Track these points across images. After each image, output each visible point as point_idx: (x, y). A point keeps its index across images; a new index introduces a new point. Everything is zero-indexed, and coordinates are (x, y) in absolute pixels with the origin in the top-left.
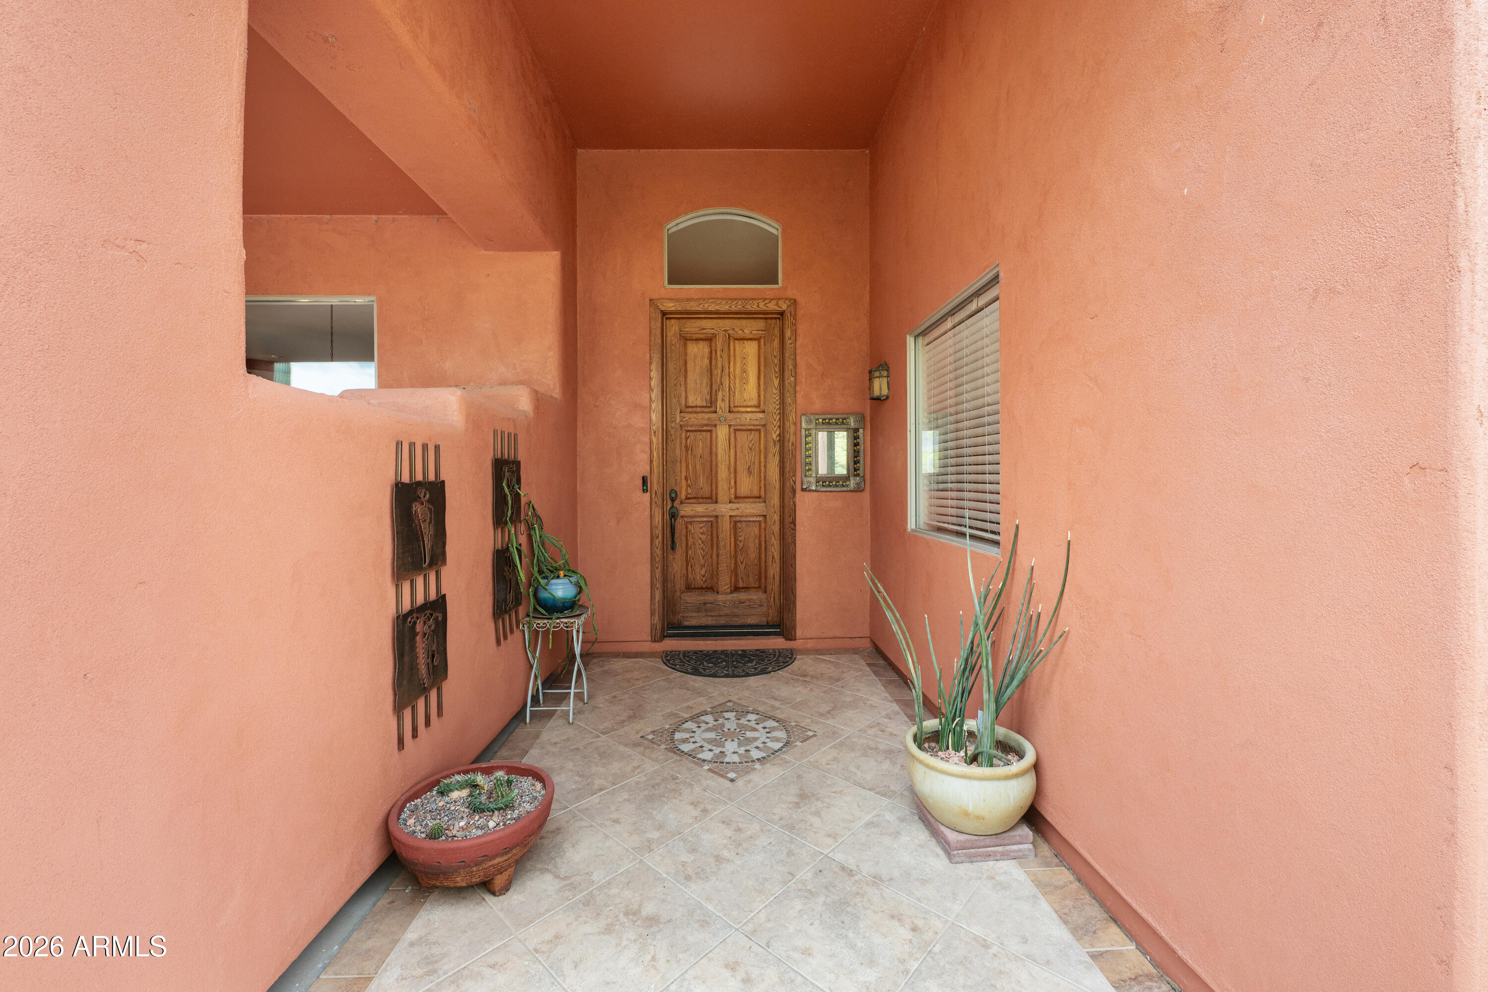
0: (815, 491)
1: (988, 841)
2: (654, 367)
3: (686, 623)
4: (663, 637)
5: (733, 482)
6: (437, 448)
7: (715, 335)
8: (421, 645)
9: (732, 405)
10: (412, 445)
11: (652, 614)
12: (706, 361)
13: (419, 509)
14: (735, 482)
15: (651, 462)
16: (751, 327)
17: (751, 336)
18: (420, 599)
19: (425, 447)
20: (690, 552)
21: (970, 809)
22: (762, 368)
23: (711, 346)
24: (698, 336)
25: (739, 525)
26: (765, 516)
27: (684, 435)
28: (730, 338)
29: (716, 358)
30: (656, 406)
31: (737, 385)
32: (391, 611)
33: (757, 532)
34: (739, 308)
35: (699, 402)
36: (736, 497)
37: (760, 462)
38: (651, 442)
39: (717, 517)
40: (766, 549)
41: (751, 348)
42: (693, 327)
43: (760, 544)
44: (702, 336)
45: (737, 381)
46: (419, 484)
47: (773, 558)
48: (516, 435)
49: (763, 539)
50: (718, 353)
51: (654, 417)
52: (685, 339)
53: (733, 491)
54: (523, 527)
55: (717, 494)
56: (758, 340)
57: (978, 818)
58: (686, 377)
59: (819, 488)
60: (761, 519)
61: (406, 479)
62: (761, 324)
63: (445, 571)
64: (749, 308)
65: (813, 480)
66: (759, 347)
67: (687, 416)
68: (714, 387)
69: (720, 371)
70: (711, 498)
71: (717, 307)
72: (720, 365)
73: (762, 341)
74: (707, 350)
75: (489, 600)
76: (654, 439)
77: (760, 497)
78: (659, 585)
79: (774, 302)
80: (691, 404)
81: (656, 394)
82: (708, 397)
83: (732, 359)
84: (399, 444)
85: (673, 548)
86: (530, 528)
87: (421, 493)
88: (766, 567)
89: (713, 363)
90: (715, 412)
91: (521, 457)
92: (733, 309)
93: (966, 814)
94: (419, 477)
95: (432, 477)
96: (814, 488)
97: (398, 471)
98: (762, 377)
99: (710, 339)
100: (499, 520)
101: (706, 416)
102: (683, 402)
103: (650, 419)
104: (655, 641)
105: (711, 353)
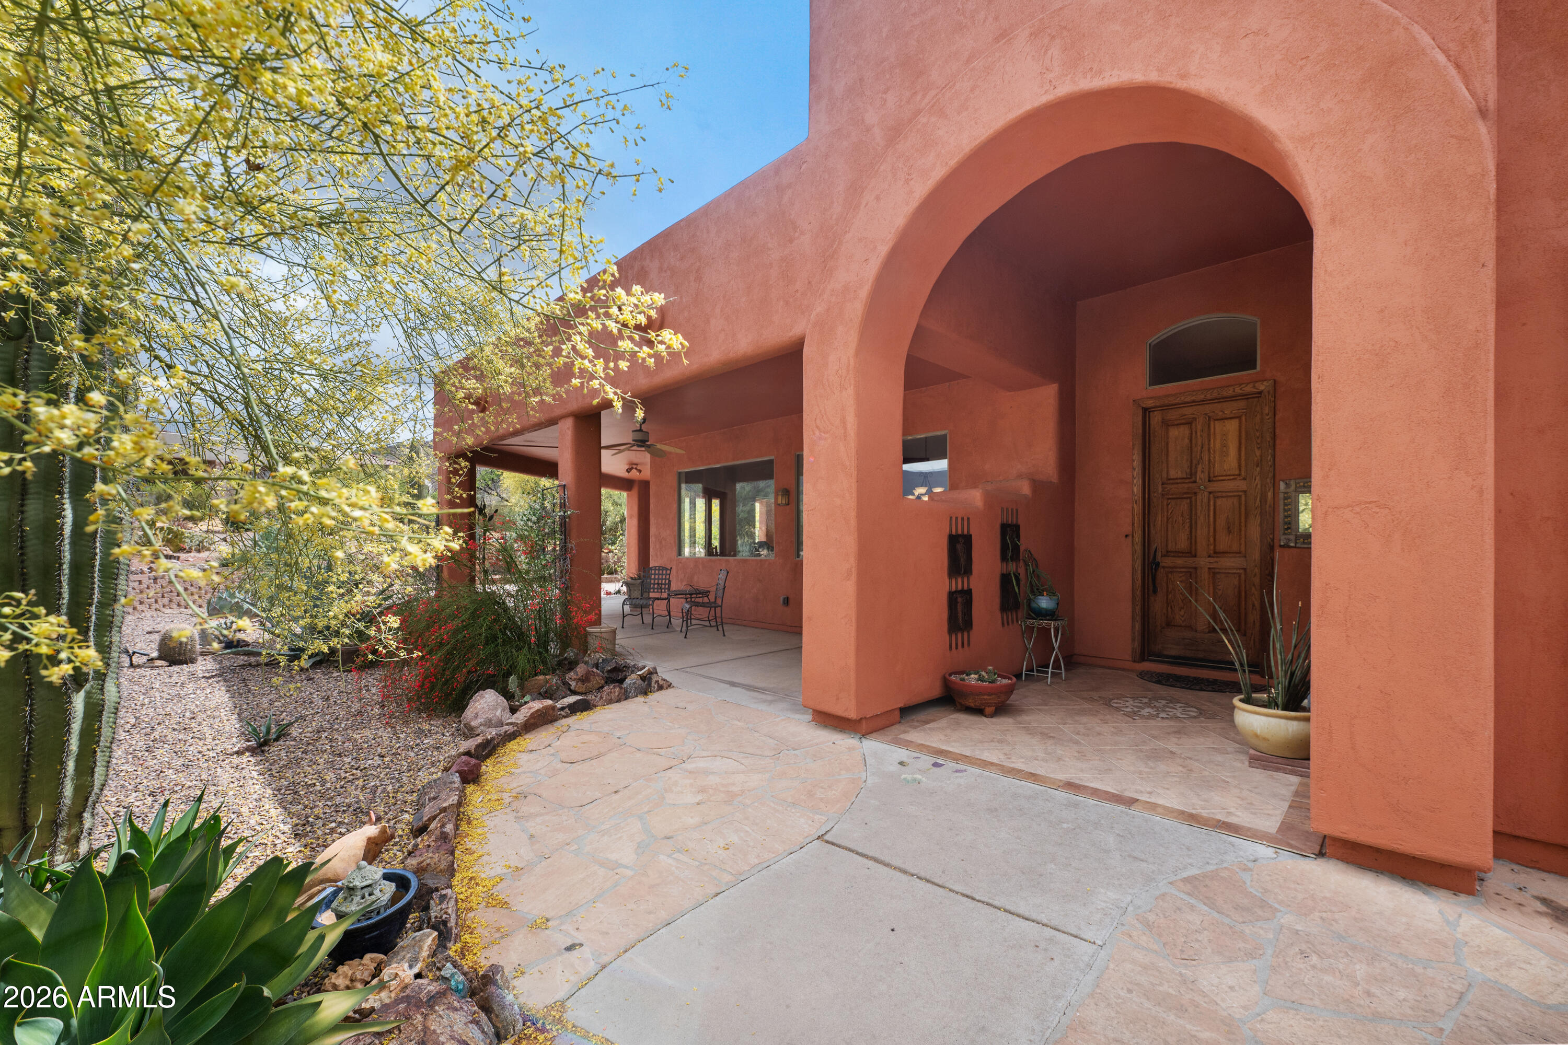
0: (1295, 547)
1: (1280, 760)
2: (1135, 451)
3: (1166, 653)
4: (1142, 659)
5: (1212, 540)
6: (968, 519)
7: (1195, 419)
8: (959, 608)
9: (1212, 475)
10: (957, 518)
11: (1133, 640)
12: (1187, 441)
13: (959, 547)
14: (1215, 540)
15: (1133, 524)
16: (1229, 408)
17: (1232, 415)
18: (960, 588)
19: (962, 519)
20: (1170, 596)
21: (1259, 732)
22: (1243, 441)
23: (1191, 428)
24: (1179, 422)
25: (1218, 576)
26: (1245, 569)
27: (1165, 503)
28: (1210, 419)
29: (1196, 437)
30: (1138, 481)
31: (1217, 458)
32: (947, 589)
33: (1236, 583)
34: (1215, 395)
35: (1180, 475)
36: (1215, 552)
37: (1240, 523)
38: (1133, 508)
39: (1196, 568)
40: (1246, 597)
41: (1232, 427)
42: (1173, 415)
43: (1240, 592)
44: (1183, 421)
45: (1217, 455)
46: (959, 535)
47: (1254, 605)
48: (1017, 510)
49: (1243, 589)
50: (1199, 434)
51: (1135, 490)
52: (1167, 424)
53: (1212, 547)
54: (1021, 563)
55: (1196, 550)
56: (1239, 417)
57: (1265, 739)
58: (1167, 455)
59: (1298, 545)
60: (1242, 571)
61: (954, 533)
62: (1242, 404)
63: (972, 578)
64: (1225, 394)
65: (1292, 537)
66: (1240, 423)
67: (1169, 487)
68: (1194, 462)
69: (1199, 448)
70: (1190, 552)
71: (1193, 398)
72: (1199, 443)
73: (1243, 418)
74: (1187, 432)
75: (997, 601)
76: (1136, 507)
77: (1240, 553)
78: (1138, 618)
79: (1251, 385)
80: (1172, 477)
81: (1138, 472)
82: (1188, 471)
83: (1212, 437)
84: (951, 518)
85: (1155, 591)
86: (1026, 565)
87: (960, 539)
88: (1246, 614)
89: (1194, 442)
90: (1195, 482)
91: (1020, 522)
92: (1209, 397)
93: (1256, 736)
94: (960, 532)
95: (966, 532)
96: (1292, 544)
97: (950, 530)
98: (1243, 449)
99: (1189, 423)
100: (1004, 558)
101: (1186, 486)
102: (1165, 475)
103: (1133, 492)
104: (1134, 661)
105: (1191, 434)
